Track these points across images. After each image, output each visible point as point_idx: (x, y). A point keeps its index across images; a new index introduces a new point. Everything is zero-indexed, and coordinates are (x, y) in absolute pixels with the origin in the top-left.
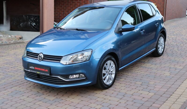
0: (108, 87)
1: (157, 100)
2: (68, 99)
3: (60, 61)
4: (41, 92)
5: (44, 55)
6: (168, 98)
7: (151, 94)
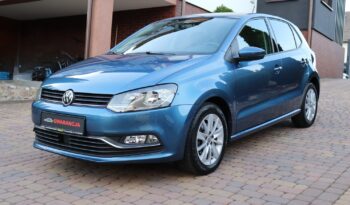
0: (208, 171)
1: (316, 198)
2: (120, 190)
3: (106, 104)
4: (64, 175)
5: (75, 93)
6: (341, 195)
7: (302, 187)
